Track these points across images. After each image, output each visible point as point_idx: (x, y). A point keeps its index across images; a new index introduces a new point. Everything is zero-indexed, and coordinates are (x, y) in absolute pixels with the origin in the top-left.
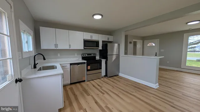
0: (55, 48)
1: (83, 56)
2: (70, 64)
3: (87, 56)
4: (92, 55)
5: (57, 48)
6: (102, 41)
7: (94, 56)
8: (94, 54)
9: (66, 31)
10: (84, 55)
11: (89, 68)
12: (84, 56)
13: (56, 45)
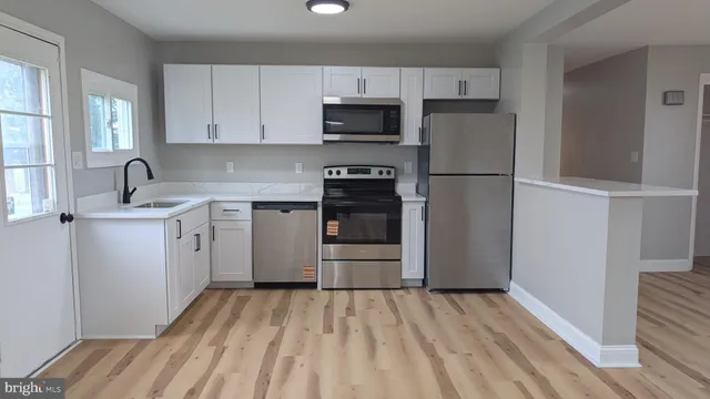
0: (210, 141)
1: (327, 176)
2: (250, 205)
3: (344, 174)
4: (374, 174)
5: (216, 141)
6: (425, 101)
7: (385, 176)
8: (385, 170)
9: (248, 71)
10: (330, 173)
11: (333, 228)
12: (334, 176)
13: (213, 130)
